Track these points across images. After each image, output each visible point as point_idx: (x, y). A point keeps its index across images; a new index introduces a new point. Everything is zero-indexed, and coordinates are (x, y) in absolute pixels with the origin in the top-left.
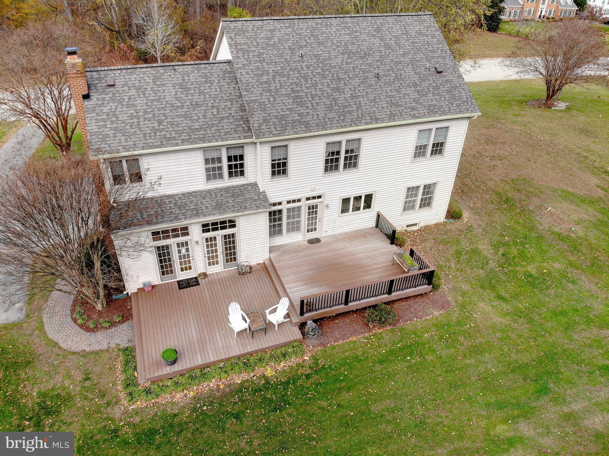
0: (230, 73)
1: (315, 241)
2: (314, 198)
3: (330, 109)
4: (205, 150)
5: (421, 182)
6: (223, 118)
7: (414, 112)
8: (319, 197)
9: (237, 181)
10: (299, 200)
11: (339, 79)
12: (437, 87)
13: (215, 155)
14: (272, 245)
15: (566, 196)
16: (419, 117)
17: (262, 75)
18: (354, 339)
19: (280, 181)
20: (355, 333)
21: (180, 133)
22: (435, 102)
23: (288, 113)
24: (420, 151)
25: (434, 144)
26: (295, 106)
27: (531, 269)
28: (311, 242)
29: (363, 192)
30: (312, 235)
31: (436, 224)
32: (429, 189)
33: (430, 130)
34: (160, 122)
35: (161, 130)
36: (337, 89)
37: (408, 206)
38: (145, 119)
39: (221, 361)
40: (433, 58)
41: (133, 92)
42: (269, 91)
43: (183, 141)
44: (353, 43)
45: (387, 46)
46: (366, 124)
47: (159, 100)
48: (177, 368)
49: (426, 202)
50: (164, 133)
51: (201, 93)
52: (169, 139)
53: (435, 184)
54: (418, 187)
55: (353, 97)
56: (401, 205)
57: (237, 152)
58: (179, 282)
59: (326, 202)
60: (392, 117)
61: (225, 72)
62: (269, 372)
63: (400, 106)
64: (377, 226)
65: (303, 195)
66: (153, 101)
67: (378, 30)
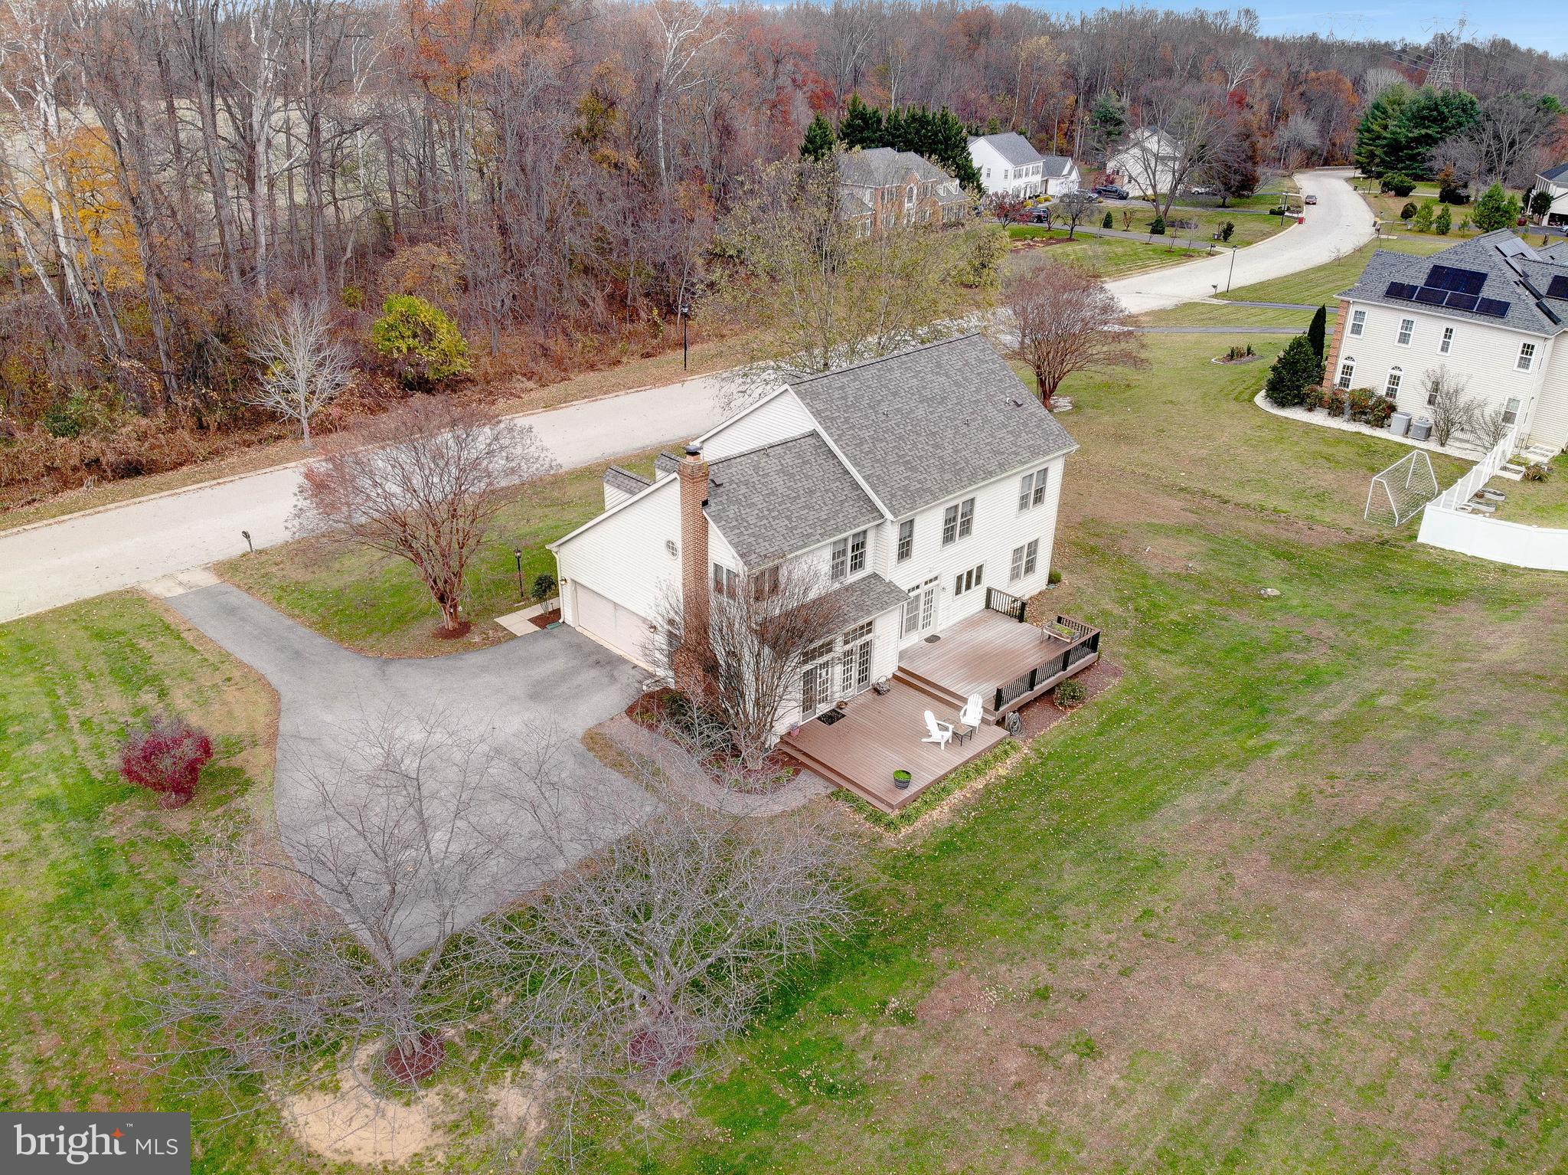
0: (820, 447)
1: (933, 639)
2: (931, 581)
3: (942, 470)
4: (833, 544)
5: (1025, 542)
6: (842, 502)
7: (1019, 457)
8: (936, 578)
9: (859, 575)
10: (918, 587)
11: (934, 434)
12: (1025, 424)
13: (842, 547)
14: (900, 649)
15: (1156, 530)
16: (1025, 463)
17: (861, 444)
18: (1056, 724)
19: (907, 563)
20: (1051, 719)
21: (813, 526)
22: (1032, 442)
23: (907, 482)
24: (1024, 503)
25: (1036, 491)
26: (909, 473)
27: (1174, 616)
28: (928, 640)
29: (973, 565)
30: (928, 632)
31: (1040, 593)
32: (1033, 547)
33: (1031, 475)
34: (789, 518)
35: (796, 528)
36: (936, 446)
37: (1015, 575)
38: (774, 518)
39: (950, 772)
40: (1005, 388)
41: (743, 489)
42: (878, 460)
44: (924, 388)
45: (956, 383)
46: (983, 479)
47: (772, 493)
48: (913, 789)
49: (1030, 568)
50: (800, 530)
51: (807, 477)
52: (808, 536)
53: (1036, 541)
54: (1022, 548)
55: (956, 451)
56: (1008, 573)
57: (860, 541)
58: (819, 718)
59: (941, 585)
60: (1002, 467)
61: (816, 448)
62: (1002, 772)
63: (1004, 453)
64: (988, 606)
65: (921, 580)
66: (769, 495)
67: (939, 365)
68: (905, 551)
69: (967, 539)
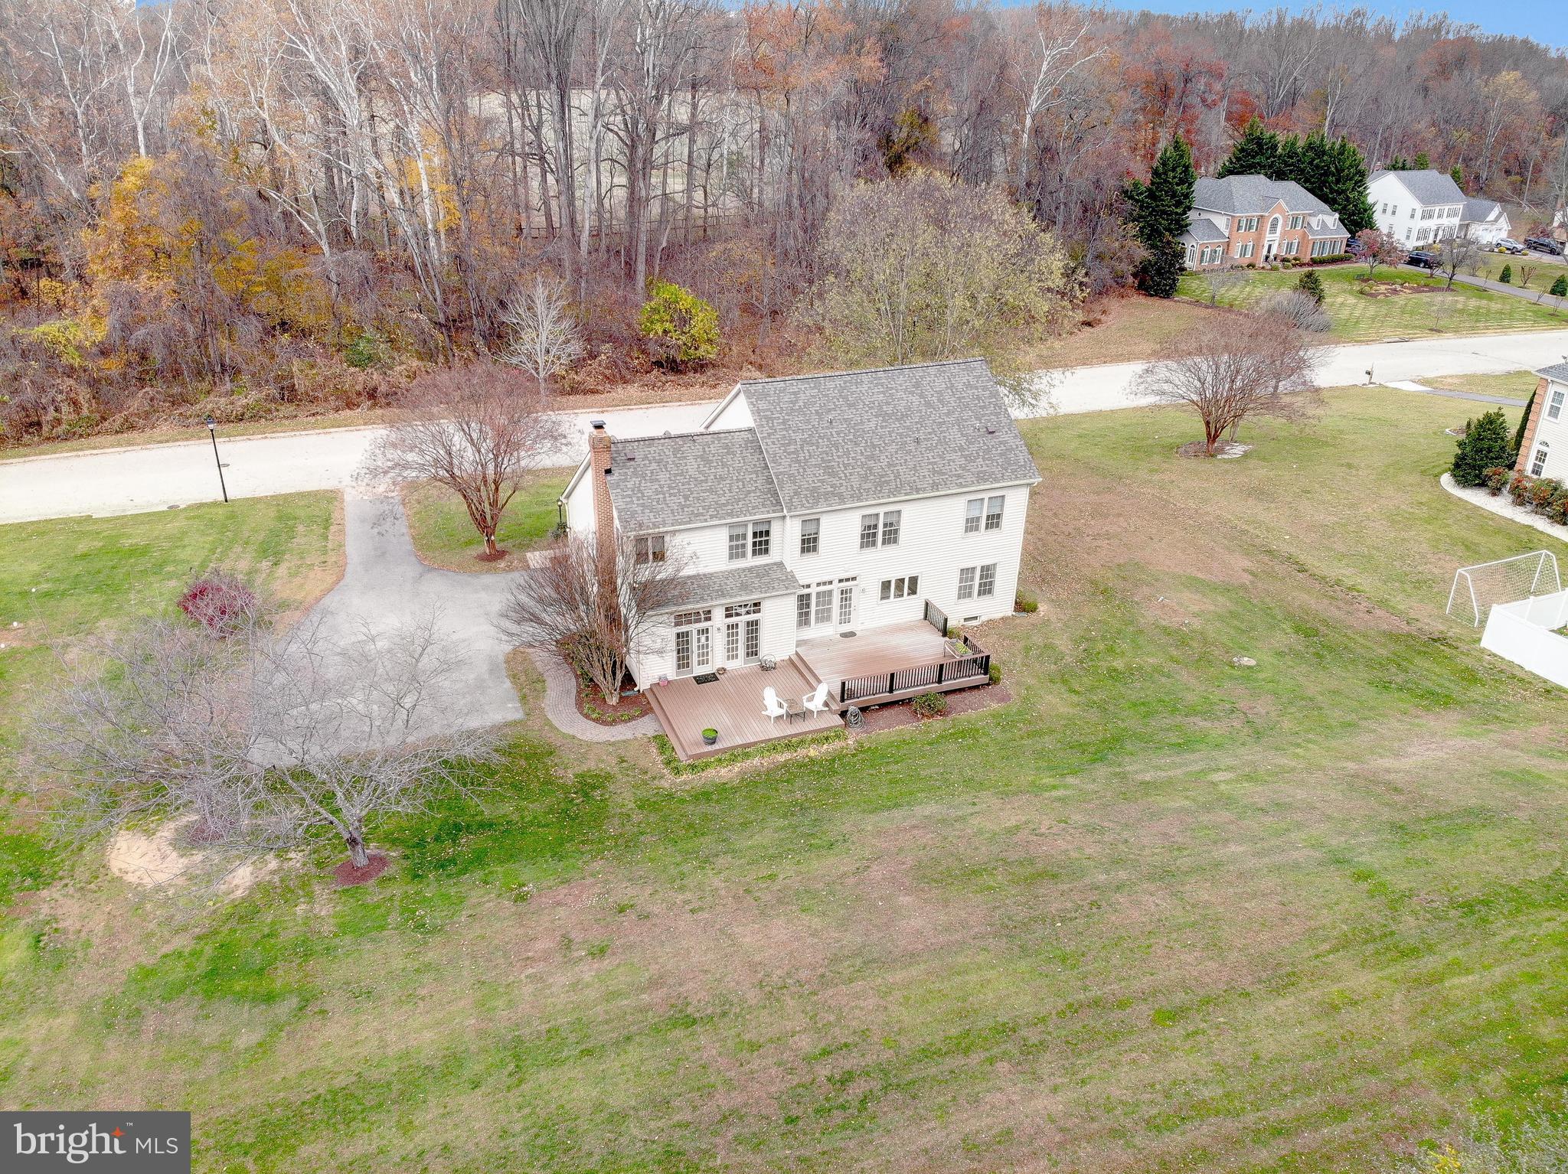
0: (752, 442)
1: (849, 635)
2: (847, 580)
3: (865, 478)
4: (731, 526)
5: (978, 563)
6: (749, 492)
7: (961, 480)
8: (854, 579)
9: (762, 560)
10: (831, 583)
11: (874, 446)
12: (988, 451)
13: (741, 531)
14: (799, 639)
16: (966, 486)
17: (789, 444)
18: (900, 727)
19: (810, 557)
20: (901, 723)
21: (707, 508)
22: (985, 468)
23: (819, 484)
24: (972, 525)
25: (988, 517)
26: (826, 477)
28: (845, 635)
29: (906, 574)
30: (846, 628)
31: (1002, 618)
32: (988, 572)
33: (983, 499)
34: (686, 498)
35: (689, 506)
36: (872, 457)
37: (964, 593)
38: (671, 495)
39: (762, 742)
40: (983, 415)
41: (654, 466)
42: (799, 462)
43: (712, 517)
44: (888, 403)
45: (928, 404)
46: (906, 494)
47: (682, 474)
48: (716, 747)
49: (986, 589)
50: (691, 509)
51: (724, 465)
52: (697, 515)
53: (995, 565)
54: (974, 569)
55: (889, 465)
56: (955, 591)
57: (764, 528)
58: (695, 678)
59: (862, 586)
60: (935, 486)
61: (747, 441)
62: (812, 753)
63: (944, 474)
64: (926, 618)
65: (835, 578)
66: (676, 475)
67: (917, 385)
68: (809, 544)
69: (891, 549)
